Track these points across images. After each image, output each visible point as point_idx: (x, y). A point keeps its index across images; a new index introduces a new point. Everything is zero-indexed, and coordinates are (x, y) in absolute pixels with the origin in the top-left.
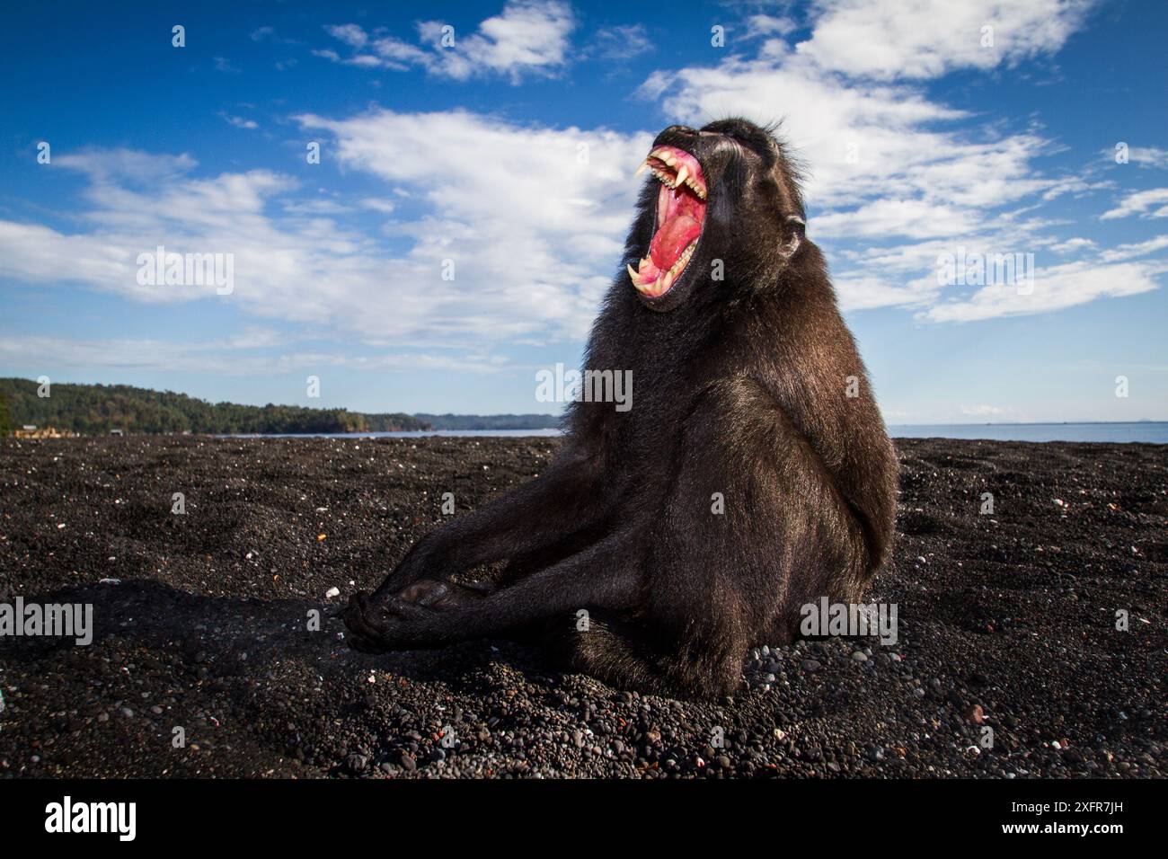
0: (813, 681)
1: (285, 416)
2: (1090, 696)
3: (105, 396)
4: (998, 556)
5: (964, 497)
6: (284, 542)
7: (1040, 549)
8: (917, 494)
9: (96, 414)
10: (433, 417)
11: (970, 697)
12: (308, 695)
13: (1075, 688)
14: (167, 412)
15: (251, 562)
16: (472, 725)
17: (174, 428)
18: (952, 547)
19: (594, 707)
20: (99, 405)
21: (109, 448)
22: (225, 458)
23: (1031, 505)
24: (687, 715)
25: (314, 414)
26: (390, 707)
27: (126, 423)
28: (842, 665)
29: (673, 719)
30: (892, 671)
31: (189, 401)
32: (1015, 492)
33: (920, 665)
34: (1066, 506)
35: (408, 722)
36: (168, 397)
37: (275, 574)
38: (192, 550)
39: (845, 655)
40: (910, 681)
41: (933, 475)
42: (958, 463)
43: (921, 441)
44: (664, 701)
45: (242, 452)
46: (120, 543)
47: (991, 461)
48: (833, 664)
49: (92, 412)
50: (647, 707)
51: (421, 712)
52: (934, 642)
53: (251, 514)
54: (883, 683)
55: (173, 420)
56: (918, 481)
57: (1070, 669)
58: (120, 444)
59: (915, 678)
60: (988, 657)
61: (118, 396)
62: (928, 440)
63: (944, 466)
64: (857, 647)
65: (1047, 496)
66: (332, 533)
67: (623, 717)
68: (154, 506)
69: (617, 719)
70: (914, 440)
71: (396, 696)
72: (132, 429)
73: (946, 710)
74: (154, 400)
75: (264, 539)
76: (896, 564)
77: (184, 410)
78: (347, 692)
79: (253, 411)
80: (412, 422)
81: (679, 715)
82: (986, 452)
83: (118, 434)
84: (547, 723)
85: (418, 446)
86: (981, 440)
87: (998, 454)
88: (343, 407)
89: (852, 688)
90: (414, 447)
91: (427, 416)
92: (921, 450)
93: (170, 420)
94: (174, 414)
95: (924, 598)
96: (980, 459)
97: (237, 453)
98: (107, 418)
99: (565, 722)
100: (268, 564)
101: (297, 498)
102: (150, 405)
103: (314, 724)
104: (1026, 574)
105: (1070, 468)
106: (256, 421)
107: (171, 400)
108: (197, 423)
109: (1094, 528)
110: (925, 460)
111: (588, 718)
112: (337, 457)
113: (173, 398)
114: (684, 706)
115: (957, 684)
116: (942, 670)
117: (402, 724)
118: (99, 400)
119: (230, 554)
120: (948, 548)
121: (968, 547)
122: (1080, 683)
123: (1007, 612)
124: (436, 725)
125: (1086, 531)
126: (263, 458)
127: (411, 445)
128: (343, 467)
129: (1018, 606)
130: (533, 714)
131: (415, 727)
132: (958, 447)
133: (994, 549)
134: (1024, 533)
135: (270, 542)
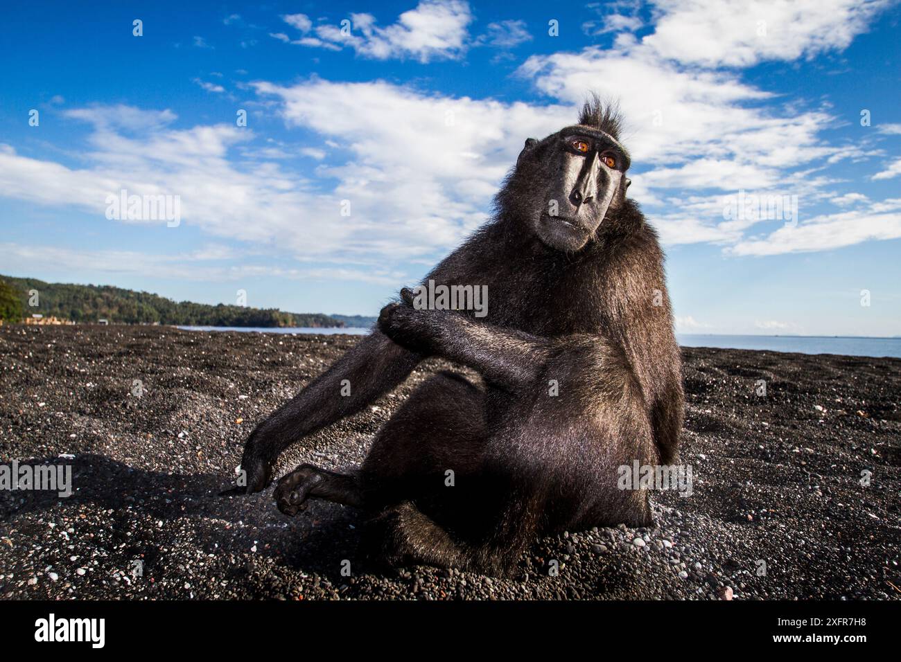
0: (600, 562)
1: (232, 313)
2: (820, 581)
3: (95, 293)
4: (764, 456)
5: (745, 401)
6: (210, 424)
7: (797, 451)
8: (708, 397)
9: (88, 307)
10: (346, 317)
11: (724, 579)
12: (204, 560)
13: (809, 574)
14: (142, 308)
15: (182, 440)
16: (327, 590)
17: (147, 320)
18: (729, 446)
19: (422, 581)
20: (90, 301)
21: (92, 337)
22: (178, 349)
23: (797, 410)
24: (495, 590)
25: (254, 312)
26: (265, 573)
27: (111, 315)
28: (623, 550)
29: (483, 593)
30: (663, 555)
31: (159, 299)
32: (786, 399)
33: (687, 551)
34: (825, 411)
35: (277, 587)
36: (143, 296)
37: (199, 450)
38: (138, 429)
39: (628, 540)
40: (677, 564)
41: (723, 382)
42: (744, 371)
43: (718, 350)
44: (478, 577)
45: (192, 344)
46: (82, 422)
47: (771, 370)
48: (617, 549)
49: (85, 305)
50: (464, 582)
51: (288, 579)
52: (699, 532)
53: (188, 399)
54: (654, 566)
55: (146, 314)
56: (710, 387)
57: (806, 558)
58: (101, 334)
59: (681, 562)
60: (742, 546)
61: (105, 294)
62: (724, 351)
63: (733, 374)
64: (639, 534)
65: (811, 402)
66: (248, 417)
67: (444, 590)
68: (116, 389)
69: (439, 591)
70: (713, 349)
71: (271, 563)
72: (115, 319)
73: (703, 590)
74: (132, 298)
75: (194, 421)
76: (682, 459)
77: (155, 306)
78: (234, 558)
79: (208, 308)
80: (329, 320)
81: (489, 589)
82: (768, 362)
83: (104, 323)
84: (384, 592)
85: (329, 343)
86: (766, 352)
87: (777, 365)
88: (277, 308)
89: (629, 570)
90: (325, 344)
91: (340, 316)
92: (718, 359)
93: (144, 314)
94: (148, 309)
95: (700, 489)
96: (761, 368)
97: (189, 344)
98: (96, 311)
99: (398, 592)
100: (195, 442)
101: (226, 386)
102: (130, 302)
103: (205, 584)
104: (783, 472)
105: (831, 379)
106: (210, 316)
107: (145, 298)
108: (164, 316)
109: (844, 432)
110: (719, 367)
111: (416, 589)
112: (264, 351)
113: (147, 296)
114: (494, 582)
115: (715, 567)
116: (704, 556)
117: (272, 588)
118: (90, 296)
119: (166, 433)
120: (726, 446)
121: (741, 446)
122: (813, 570)
123: (764, 505)
124: (298, 590)
125: (838, 434)
126: (208, 350)
127: (323, 342)
128: (268, 359)
129: (773, 500)
130: (374, 584)
131: (282, 591)
132: (747, 357)
133: (761, 449)
134: (788, 434)
135: (198, 424)
